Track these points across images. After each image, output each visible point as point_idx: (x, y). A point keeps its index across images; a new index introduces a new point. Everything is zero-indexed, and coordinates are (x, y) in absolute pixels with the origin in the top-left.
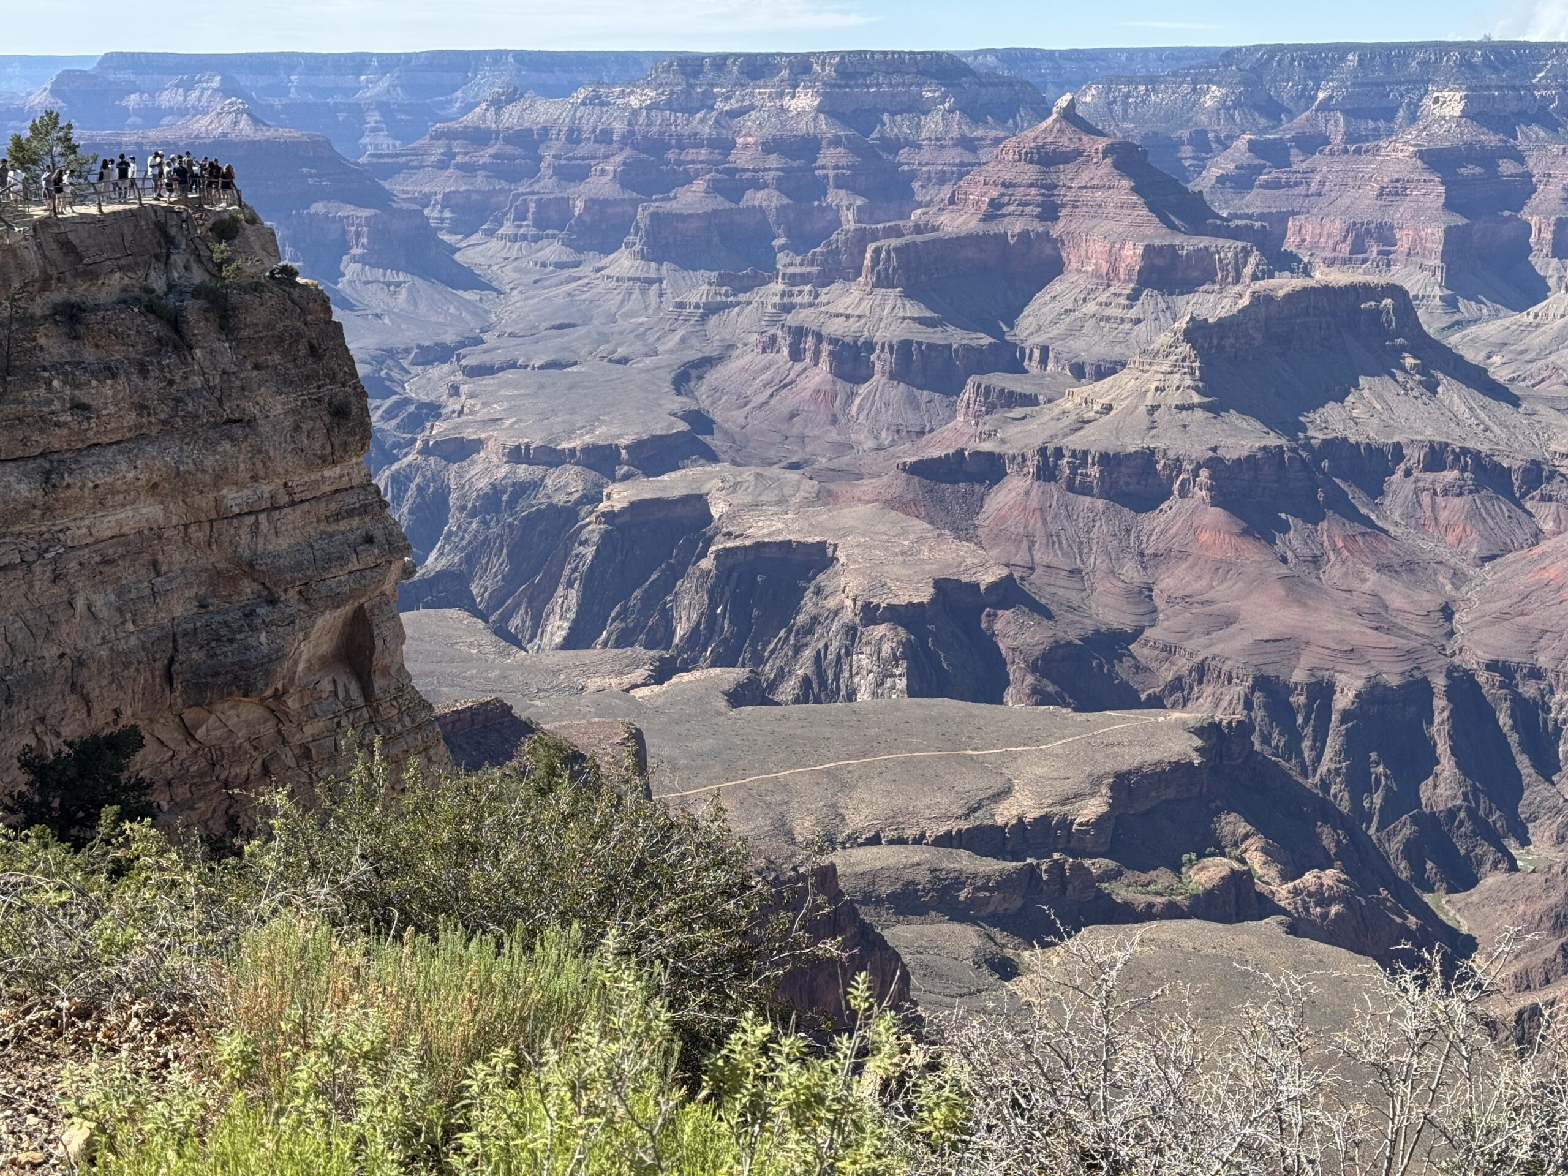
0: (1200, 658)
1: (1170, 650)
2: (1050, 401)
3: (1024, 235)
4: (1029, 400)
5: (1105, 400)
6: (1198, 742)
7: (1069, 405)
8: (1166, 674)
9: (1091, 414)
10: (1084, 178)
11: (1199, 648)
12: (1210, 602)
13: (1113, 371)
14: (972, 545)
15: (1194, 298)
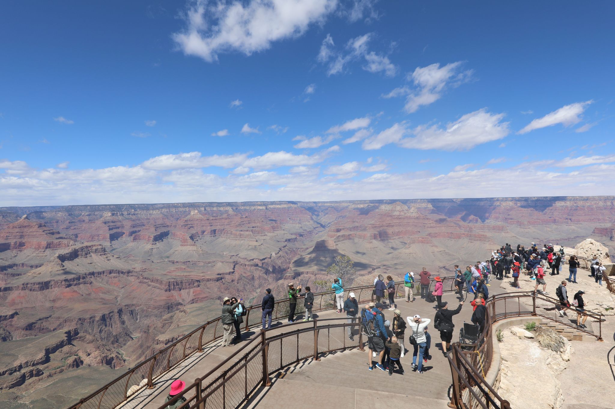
0: (65, 318)
1: (59, 318)
2: (25, 274)
3: (16, 242)
4: (18, 275)
5: (39, 272)
6: (66, 335)
7: (30, 274)
8: (58, 323)
9: (36, 275)
10: (31, 230)
11: (66, 316)
12: (67, 307)
13: (40, 266)
14: (5, 307)
15: (59, 250)
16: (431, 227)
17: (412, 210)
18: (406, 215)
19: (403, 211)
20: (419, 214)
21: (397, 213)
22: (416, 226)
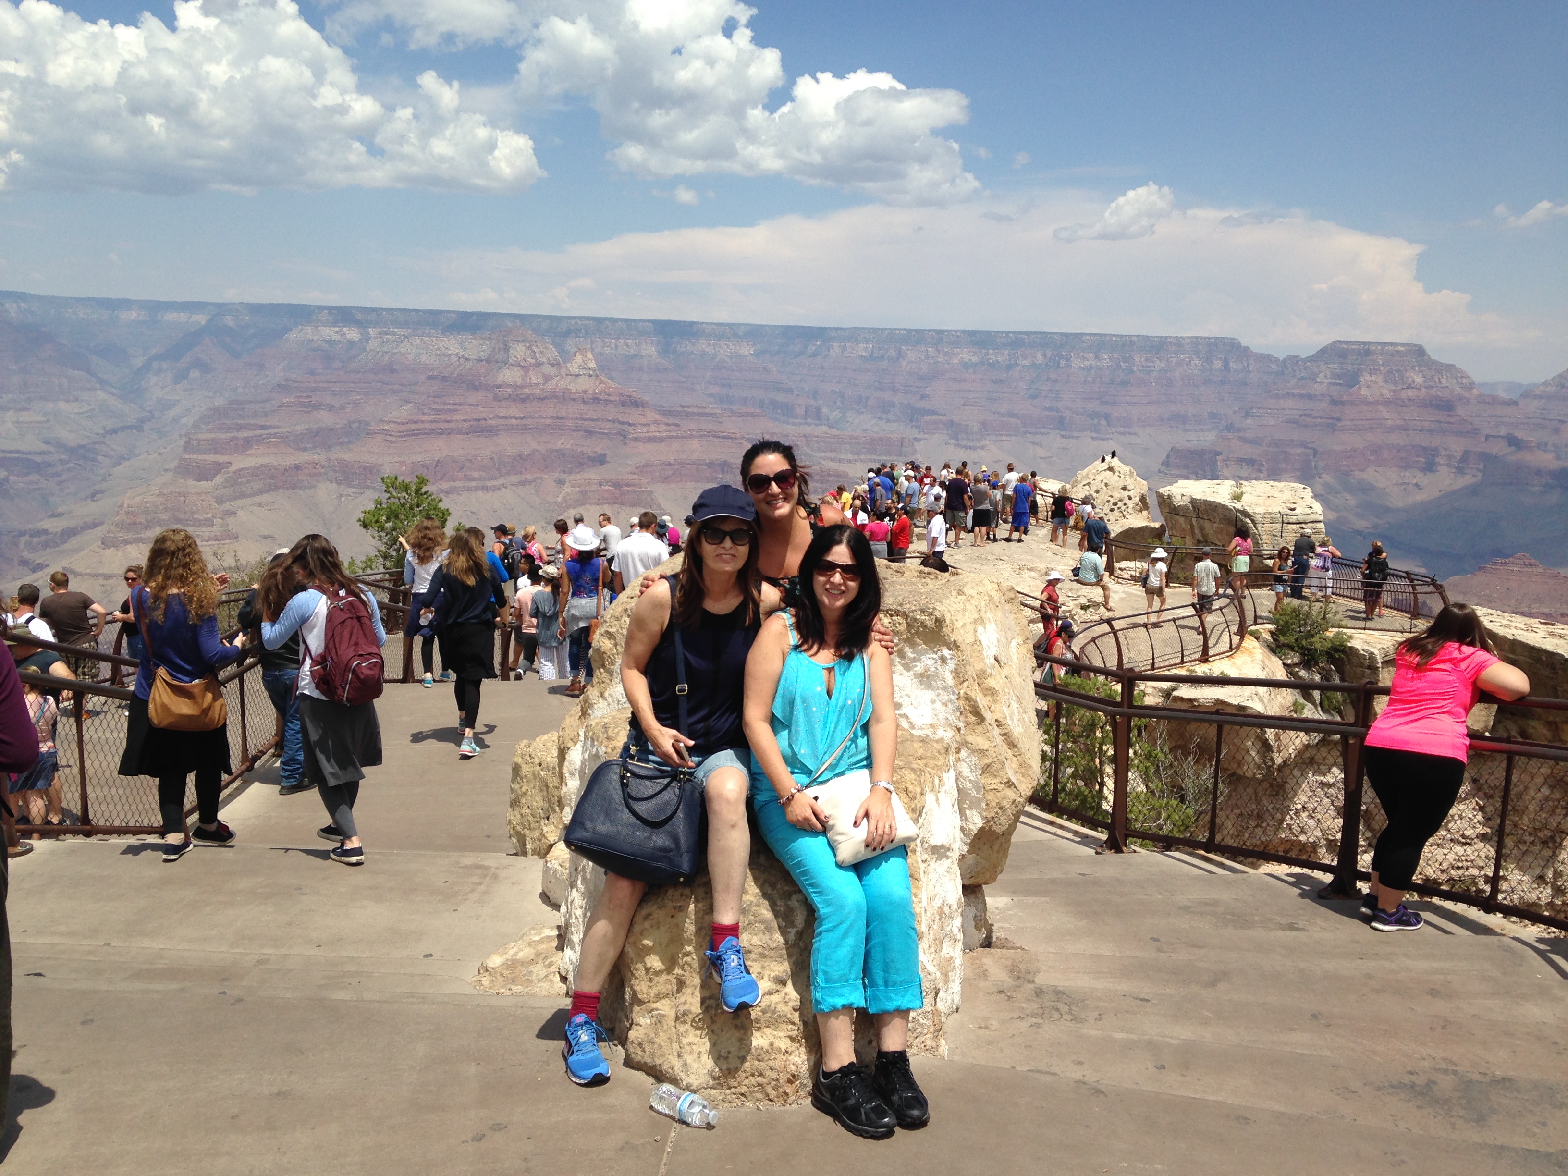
16: (650, 440)
17: (574, 367)
18: (550, 386)
19: (539, 364)
20: (602, 382)
21: (509, 376)
22: (590, 433)
